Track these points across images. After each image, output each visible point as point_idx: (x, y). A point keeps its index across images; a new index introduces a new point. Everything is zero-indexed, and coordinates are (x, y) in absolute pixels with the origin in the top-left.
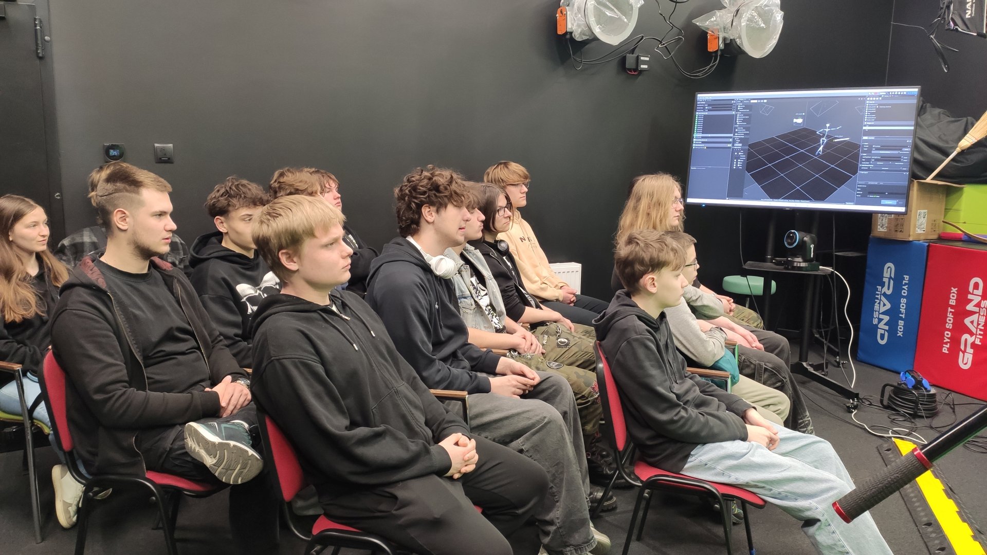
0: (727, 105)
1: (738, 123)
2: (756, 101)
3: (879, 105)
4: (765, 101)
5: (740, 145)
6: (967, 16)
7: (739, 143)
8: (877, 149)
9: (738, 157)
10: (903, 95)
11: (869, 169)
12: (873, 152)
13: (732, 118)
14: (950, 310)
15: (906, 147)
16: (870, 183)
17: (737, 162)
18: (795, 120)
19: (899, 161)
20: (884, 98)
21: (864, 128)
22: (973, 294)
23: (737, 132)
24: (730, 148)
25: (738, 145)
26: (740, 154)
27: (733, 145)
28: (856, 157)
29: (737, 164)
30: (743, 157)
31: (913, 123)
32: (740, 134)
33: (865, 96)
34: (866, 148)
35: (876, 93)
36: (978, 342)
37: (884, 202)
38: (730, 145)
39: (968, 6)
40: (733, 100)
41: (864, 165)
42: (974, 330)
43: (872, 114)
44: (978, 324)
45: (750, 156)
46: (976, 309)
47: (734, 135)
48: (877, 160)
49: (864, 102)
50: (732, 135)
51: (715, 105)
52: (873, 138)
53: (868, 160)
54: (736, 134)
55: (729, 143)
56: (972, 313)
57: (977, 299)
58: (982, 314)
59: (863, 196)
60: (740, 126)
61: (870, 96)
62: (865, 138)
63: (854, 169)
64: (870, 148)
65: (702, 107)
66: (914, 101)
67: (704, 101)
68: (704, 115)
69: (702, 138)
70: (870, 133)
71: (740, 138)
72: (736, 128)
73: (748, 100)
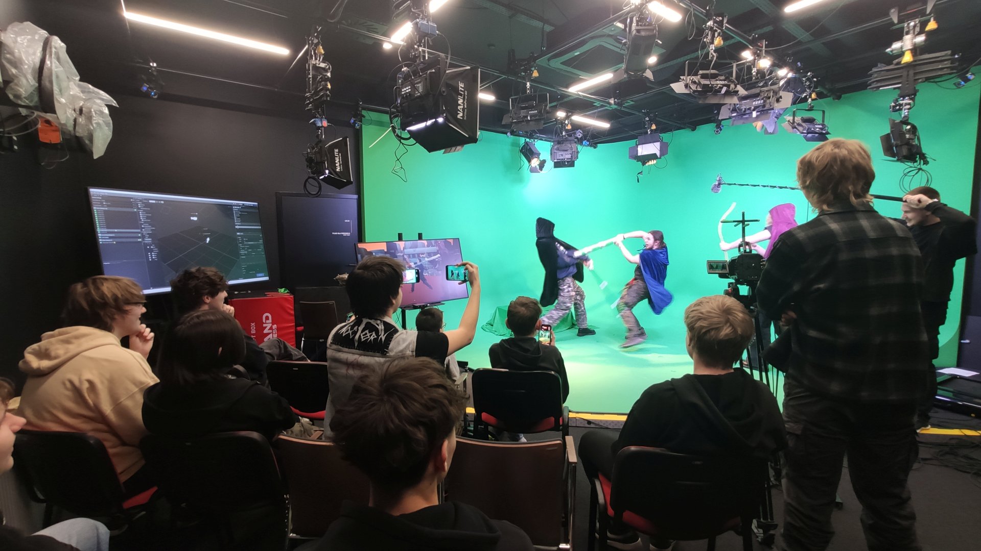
0: (127, 202)
1: (142, 220)
2: (154, 202)
3: (241, 212)
4: (163, 202)
5: (150, 239)
6: (338, 169)
7: (149, 238)
8: (246, 241)
9: (151, 250)
10: (251, 206)
11: (245, 255)
12: (245, 243)
13: (136, 214)
15: (260, 239)
16: (248, 263)
17: (151, 255)
18: (191, 219)
19: (259, 248)
20: (242, 208)
21: (236, 227)
22: (266, 323)
23: (144, 228)
24: (140, 242)
25: (148, 240)
26: (152, 247)
27: (143, 240)
28: (237, 246)
29: (152, 257)
30: (155, 250)
31: (259, 224)
32: (147, 229)
33: (231, 205)
34: (240, 240)
35: (236, 203)
37: (257, 275)
38: (140, 240)
39: (337, 165)
40: (132, 198)
41: (242, 252)
43: (238, 217)
45: (161, 249)
46: (271, 331)
47: (141, 231)
48: (248, 248)
49: (232, 209)
50: (139, 231)
51: (112, 201)
52: (242, 234)
53: (243, 248)
54: (143, 230)
55: (139, 238)
56: (268, 334)
57: (269, 326)
58: (274, 333)
59: (246, 272)
60: (145, 222)
61: (234, 206)
62: (238, 234)
63: (238, 255)
64: (242, 240)
65: (99, 202)
66: (258, 211)
67: (100, 197)
68: (105, 211)
69: (108, 233)
70: (240, 230)
71: (148, 234)
72: (142, 224)
73: (146, 200)
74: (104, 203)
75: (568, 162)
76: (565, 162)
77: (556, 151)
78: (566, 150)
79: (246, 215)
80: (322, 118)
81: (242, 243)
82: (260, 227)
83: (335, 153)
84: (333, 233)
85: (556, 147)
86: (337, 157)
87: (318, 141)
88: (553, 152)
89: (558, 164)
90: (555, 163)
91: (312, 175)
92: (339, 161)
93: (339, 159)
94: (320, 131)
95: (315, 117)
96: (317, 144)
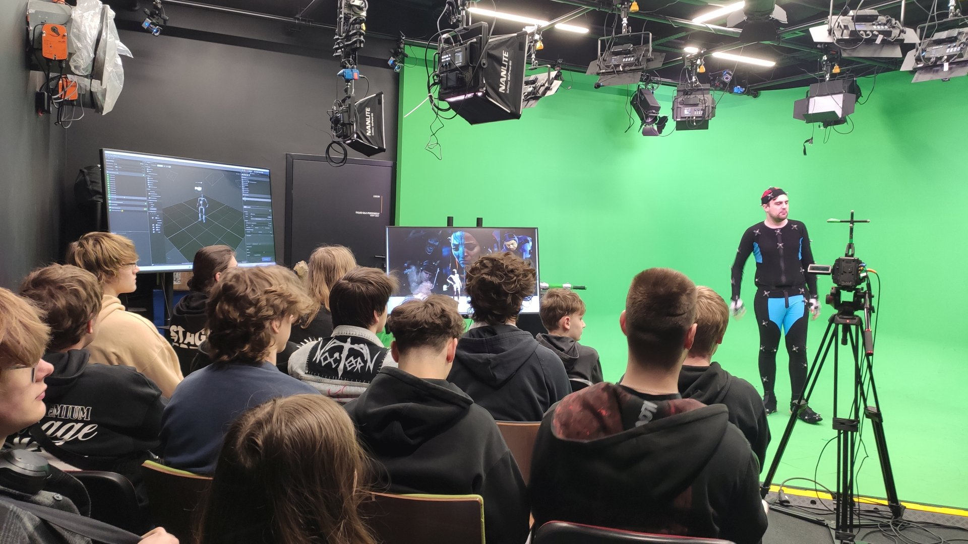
0: (136, 166)
1: (149, 187)
2: (162, 166)
3: (250, 180)
4: (170, 167)
5: (155, 209)
6: (368, 134)
7: (154, 207)
8: (254, 217)
9: (155, 222)
10: (262, 174)
11: (251, 233)
12: (252, 219)
13: (144, 180)
15: (270, 216)
16: (254, 244)
17: (155, 226)
18: (196, 188)
19: (267, 226)
20: (251, 175)
21: (243, 199)
23: (150, 196)
24: (146, 212)
25: (153, 210)
26: (156, 218)
27: (149, 209)
28: (242, 223)
29: (155, 228)
30: (160, 222)
31: (269, 196)
32: (153, 197)
33: (240, 172)
34: (247, 215)
35: (246, 170)
37: (264, 259)
38: (145, 209)
39: (368, 128)
40: (141, 162)
41: (248, 229)
43: (246, 187)
45: (165, 221)
47: (148, 199)
48: (255, 225)
49: (240, 177)
50: (146, 199)
51: (123, 164)
52: (249, 207)
53: (250, 225)
54: (150, 198)
55: (145, 206)
59: (252, 255)
60: (152, 190)
61: (243, 173)
62: (245, 207)
63: (242, 233)
64: (249, 215)
65: (111, 165)
66: (268, 180)
67: (113, 160)
68: (116, 175)
69: (118, 199)
70: (247, 203)
71: (154, 203)
72: (148, 191)
73: (154, 163)
74: (116, 167)
75: (697, 122)
76: (693, 122)
77: (680, 106)
78: (696, 105)
79: (255, 186)
80: (353, 68)
81: (249, 218)
82: (270, 200)
83: (367, 113)
84: (357, 212)
85: (680, 100)
86: (368, 117)
87: (347, 97)
88: (675, 107)
89: (683, 125)
90: (677, 122)
91: (337, 139)
92: (371, 123)
93: (371, 120)
94: (349, 84)
95: (345, 67)
96: (344, 101)
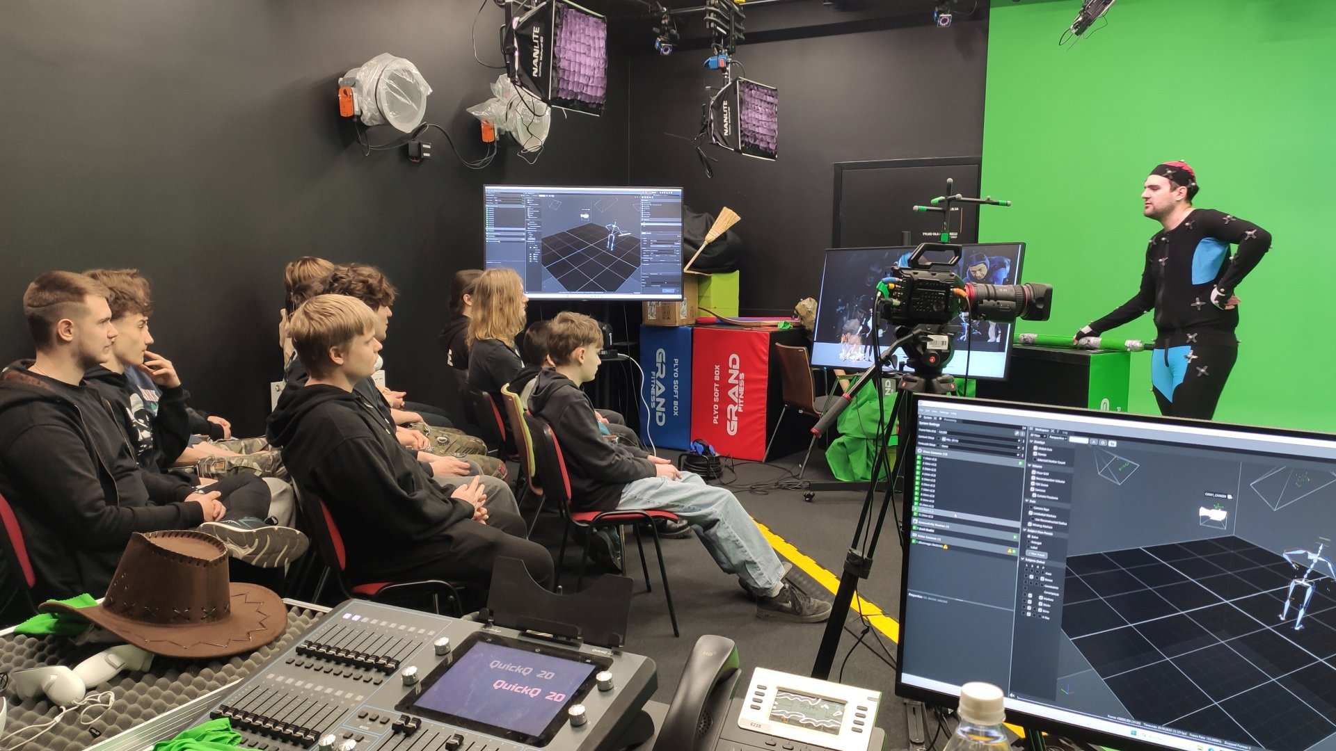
0: (517, 199)
1: (529, 217)
2: (544, 196)
3: (652, 203)
4: (553, 196)
5: (534, 239)
6: (726, 134)
7: (533, 237)
8: (654, 243)
9: (533, 252)
10: (670, 195)
11: (649, 262)
12: (651, 246)
13: (523, 211)
14: (715, 385)
15: (677, 241)
16: (651, 274)
17: (532, 256)
18: (582, 216)
19: (674, 254)
20: (655, 197)
21: (642, 224)
22: (732, 369)
23: (529, 226)
24: (524, 242)
25: (532, 239)
26: (534, 248)
27: (527, 240)
28: (638, 250)
29: (532, 258)
30: (538, 251)
31: (680, 220)
32: (533, 227)
33: (639, 195)
34: (645, 242)
35: (648, 192)
36: (740, 410)
37: (664, 290)
38: (523, 239)
39: (726, 126)
40: (522, 193)
41: (645, 258)
42: (736, 400)
43: (647, 211)
44: (739, 395)
45: (544, 250)
46: (736, 382)
47: (526, 229)
48: (655, 253)
49: (639, 200)
50: (524, 229)
51: (504, 198)
52: (649, 233)
53: (648, 253)
54: (528, 228)
55: (523, 237)
56: (733, 385)
57: (735, 373)
58: (741, 385)
59: (647, 286)
60: (531, 220)
61: (643, 195)
62: (644, 233)
63: (638, 261)
64: (649, 242)
65: (492, 200)
67: (493, 194)
68: (495, 208)
69: (495, 231)
70: (647, 229)
71: (533, 233)
72: (528, 222)
73: (536, 194)
74: (496, 200)
79: (661, 208)
81: (648, 246)
82: (680, 224)
83: (724, 108)
92: (728, 120)
93: (728, 116)
94: (726, 73)
